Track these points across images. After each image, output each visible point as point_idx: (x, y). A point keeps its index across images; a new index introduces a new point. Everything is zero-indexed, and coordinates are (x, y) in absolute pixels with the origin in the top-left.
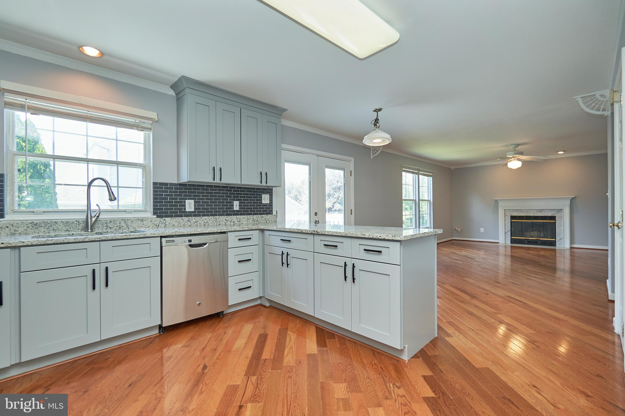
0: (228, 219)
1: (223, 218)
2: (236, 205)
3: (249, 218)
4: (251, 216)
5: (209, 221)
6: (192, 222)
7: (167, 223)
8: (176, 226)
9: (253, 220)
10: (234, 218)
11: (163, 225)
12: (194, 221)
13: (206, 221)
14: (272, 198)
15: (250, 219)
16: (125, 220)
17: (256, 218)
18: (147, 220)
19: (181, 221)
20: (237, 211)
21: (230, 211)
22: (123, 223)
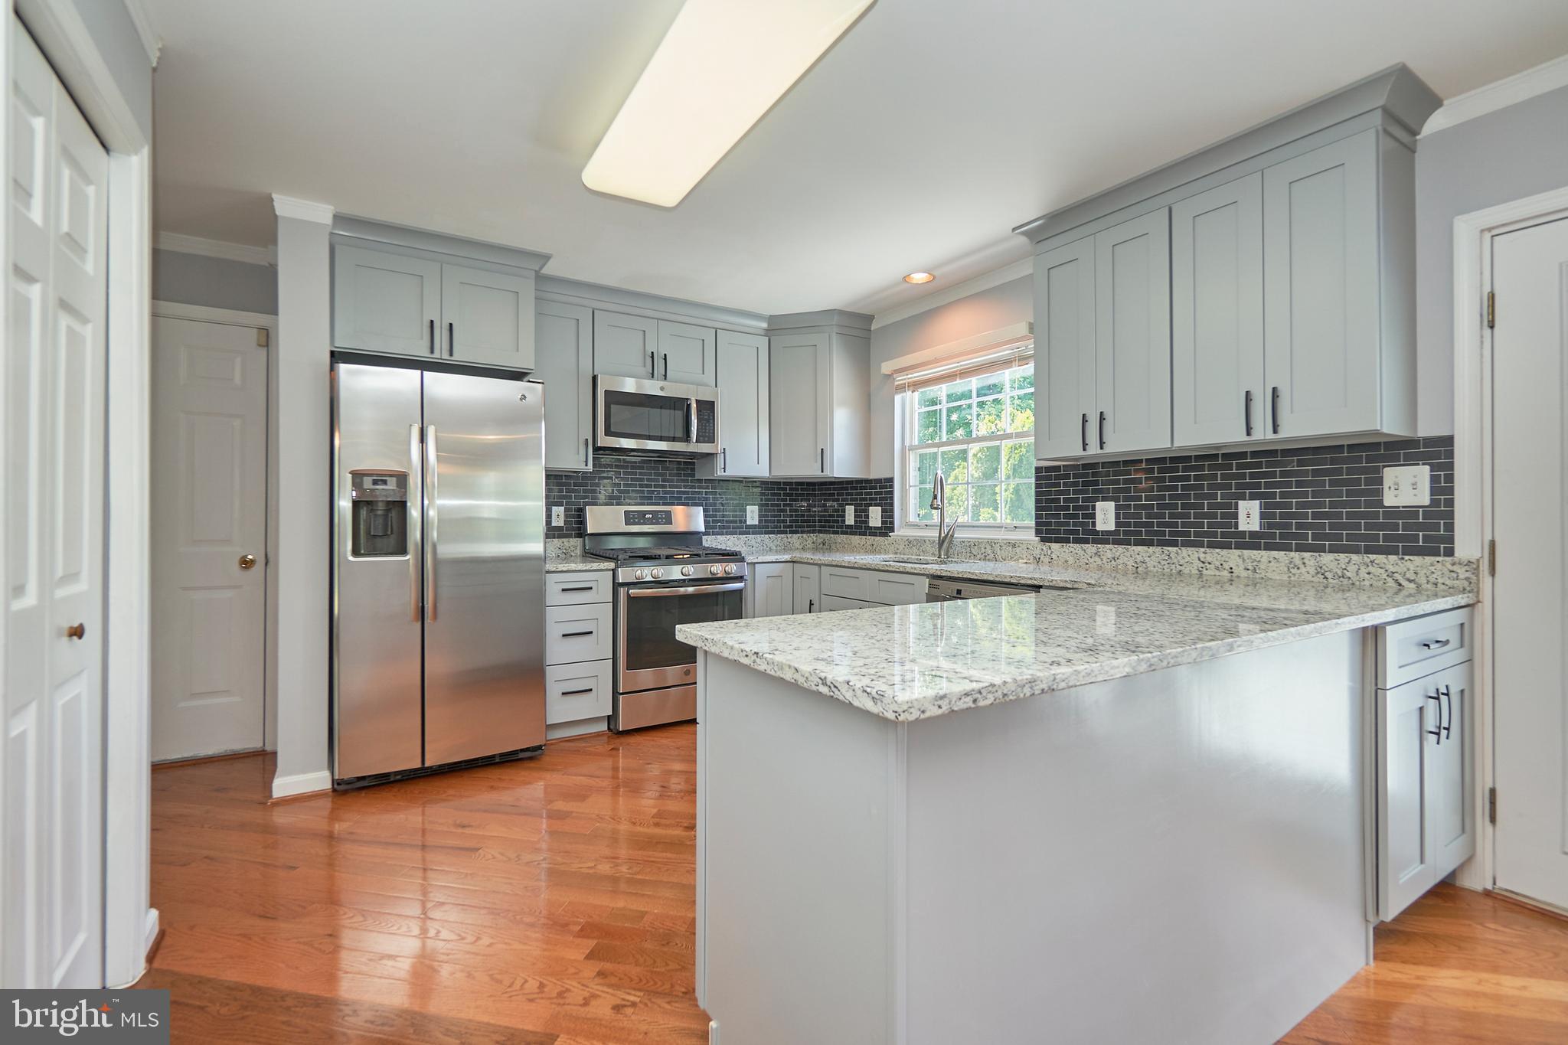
0: (1209, 558)
1: (1190, 553)
2: (1249, 515)
3: (1298, 562)
4: (1307, 555)
5: (1147, 559)
6: (1104, 558)
7: (1054, 556)
8: (1070, 563)
9: (1320, 571)
10: (1233, 557)
11: (1047, 560)
12: (1109, 555)
13: (1139, 558)
14: (1450, 478)
15: (1302, 566)
16: (992, 543)
17: (1333, 565)
18: (1021, 545)
19: (1081, 553)
20: (1253, 534)
21: (1223, 535)
22: (988, 547)
